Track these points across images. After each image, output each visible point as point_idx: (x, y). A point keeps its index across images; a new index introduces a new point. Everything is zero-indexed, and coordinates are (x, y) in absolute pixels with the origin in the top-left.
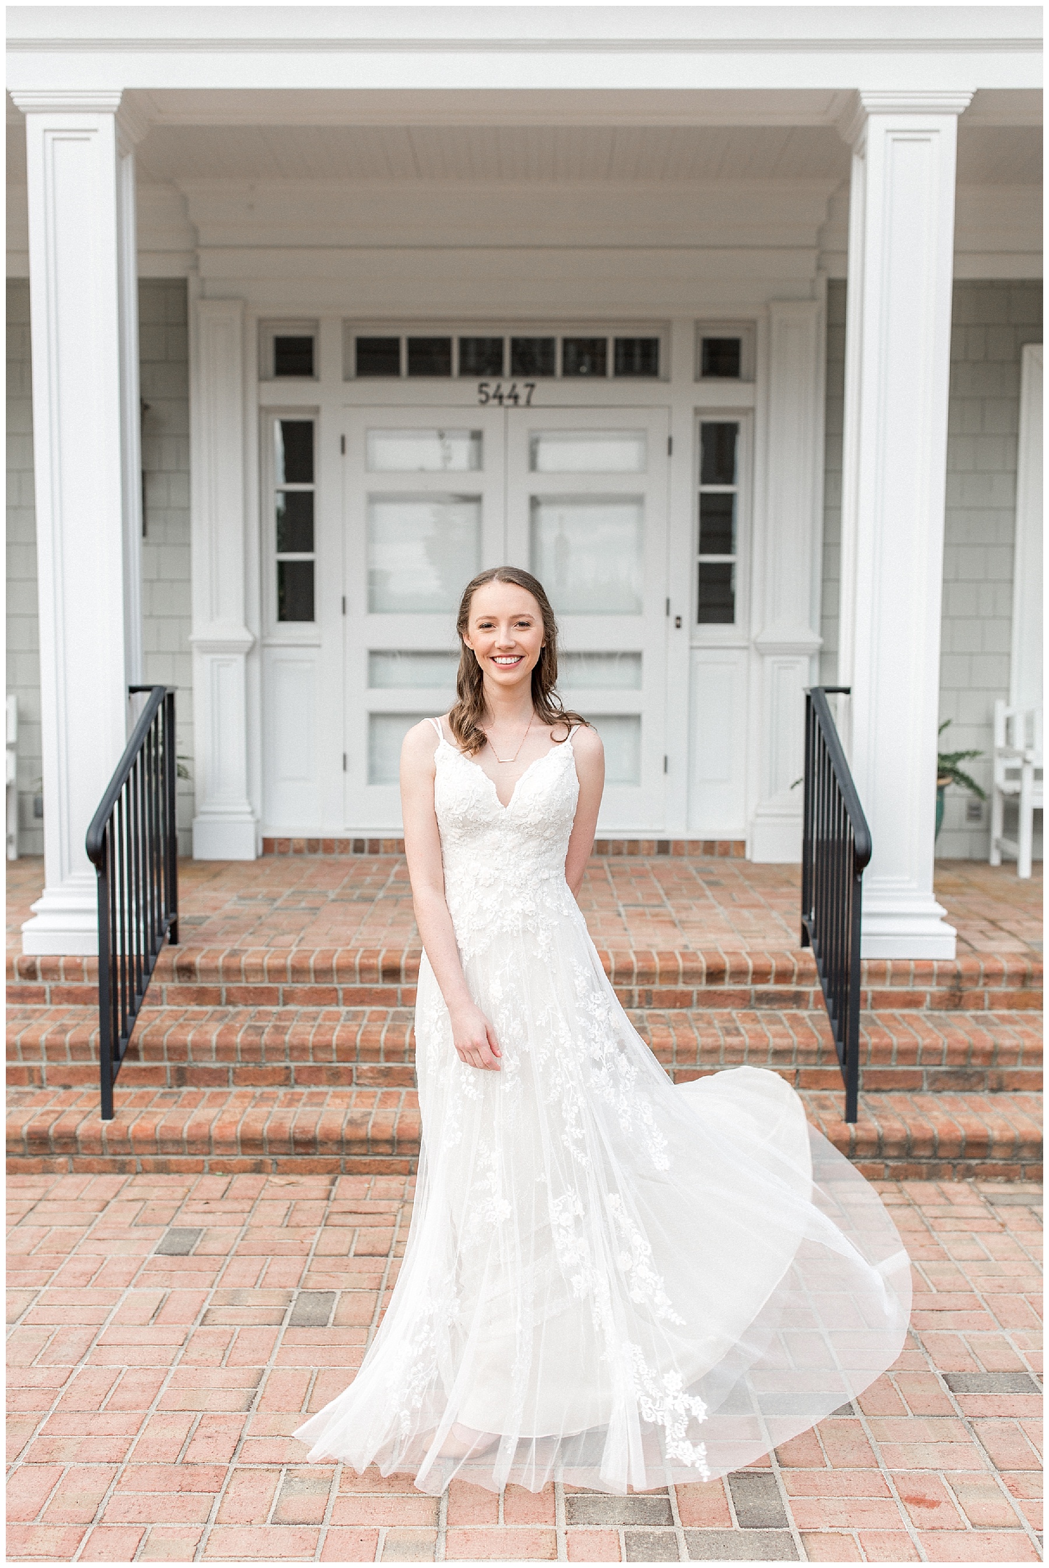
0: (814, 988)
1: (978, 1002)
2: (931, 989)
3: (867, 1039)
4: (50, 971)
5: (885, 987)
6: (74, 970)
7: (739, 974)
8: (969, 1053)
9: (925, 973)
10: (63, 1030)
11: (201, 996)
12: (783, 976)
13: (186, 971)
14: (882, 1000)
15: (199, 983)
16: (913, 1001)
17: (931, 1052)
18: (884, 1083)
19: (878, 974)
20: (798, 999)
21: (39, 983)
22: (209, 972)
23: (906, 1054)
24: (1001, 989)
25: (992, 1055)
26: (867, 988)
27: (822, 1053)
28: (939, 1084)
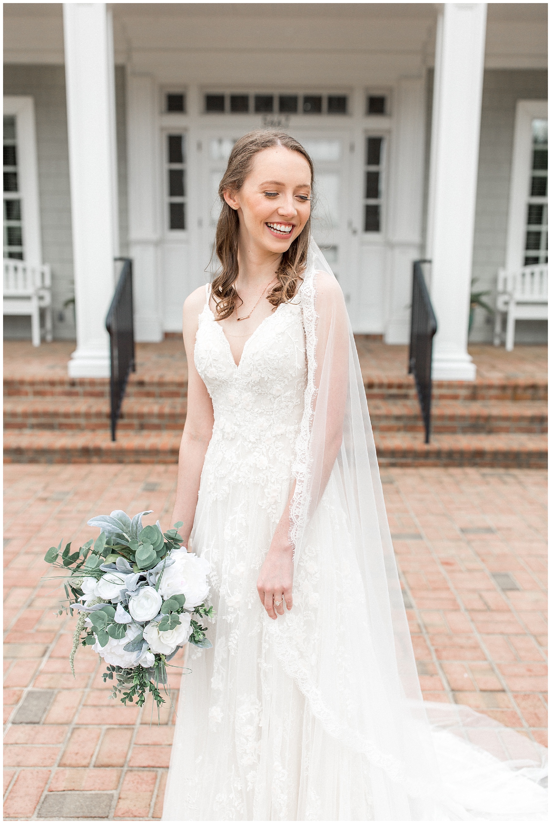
0: (413, 392)
1: (483, 398)
2: (463, 392)
3: (435, 411)
4: (82, 383)
5: (444, 391)
6: (92, 383)
7: (381, 386)
8: (478, 417)
9: (461, 385)
10: (90, 407)
11: (149, 395)
12: (400, 386)
13: (141, 383)
14: (442, 397)
15: (147, 389)
16: (455, 397)
17: (462, 418)
18: (442, 430)
19: (441, 385)
20: (406, 397)
21: (78, 389)
22: (152, 384)
23: (452, 418)
24: (493, 392)
25: (488, 418)
26: (436, 392)
27: (415, 418)
28: (466, 430)
